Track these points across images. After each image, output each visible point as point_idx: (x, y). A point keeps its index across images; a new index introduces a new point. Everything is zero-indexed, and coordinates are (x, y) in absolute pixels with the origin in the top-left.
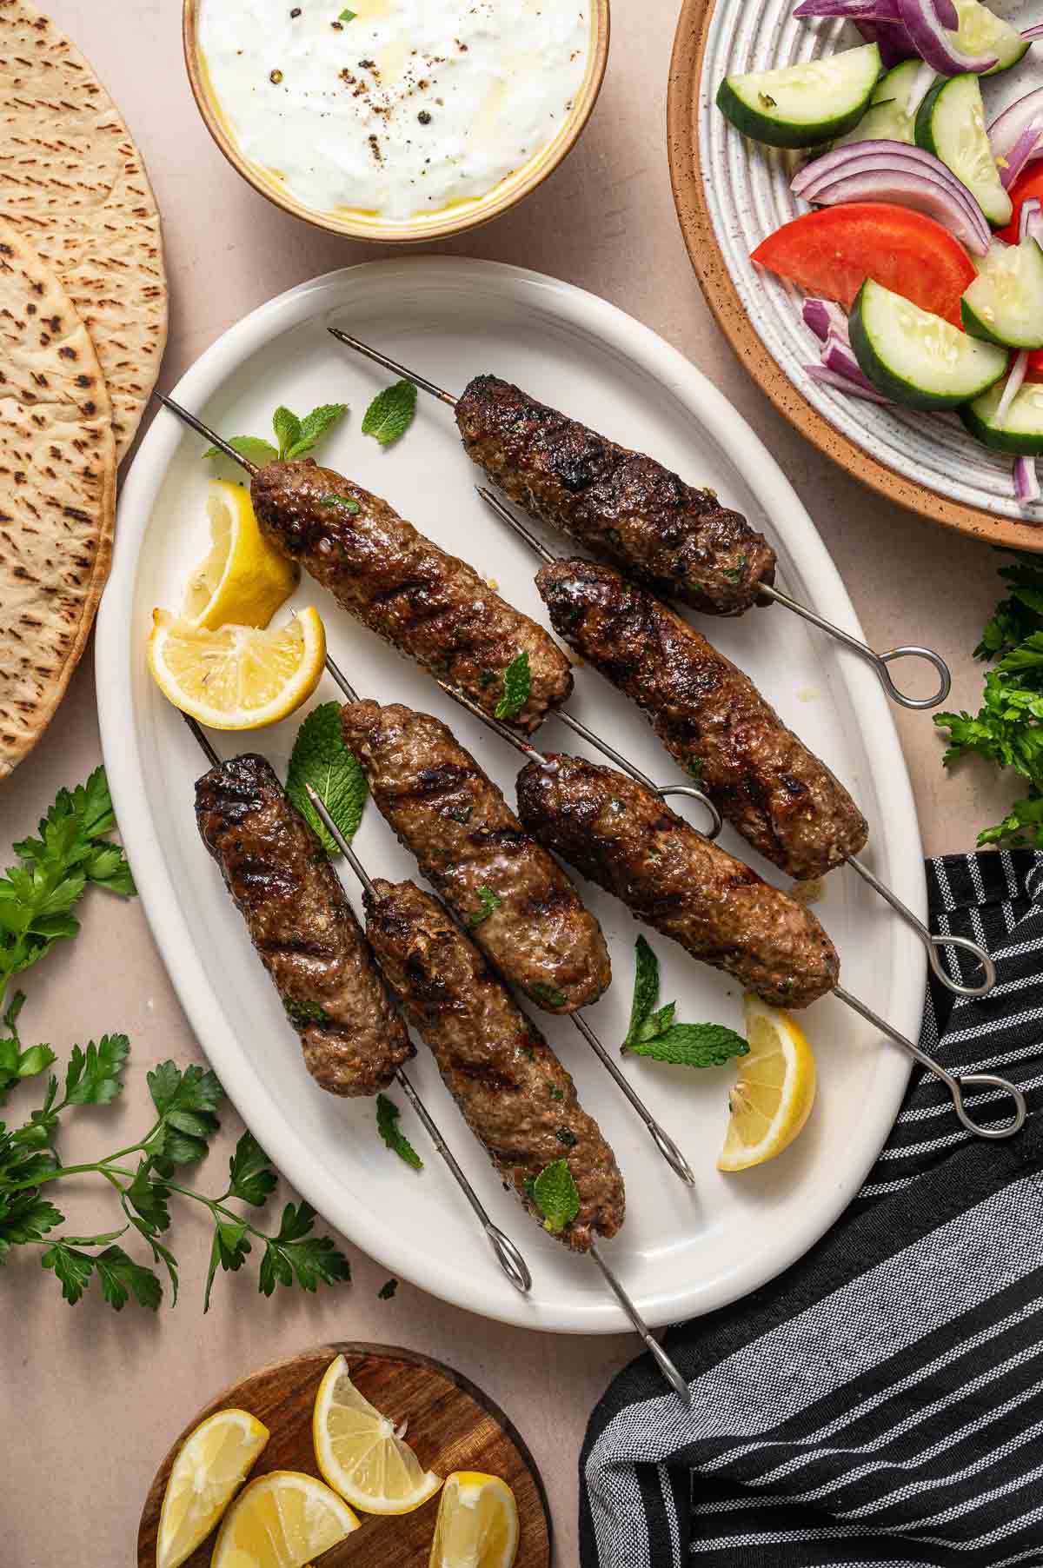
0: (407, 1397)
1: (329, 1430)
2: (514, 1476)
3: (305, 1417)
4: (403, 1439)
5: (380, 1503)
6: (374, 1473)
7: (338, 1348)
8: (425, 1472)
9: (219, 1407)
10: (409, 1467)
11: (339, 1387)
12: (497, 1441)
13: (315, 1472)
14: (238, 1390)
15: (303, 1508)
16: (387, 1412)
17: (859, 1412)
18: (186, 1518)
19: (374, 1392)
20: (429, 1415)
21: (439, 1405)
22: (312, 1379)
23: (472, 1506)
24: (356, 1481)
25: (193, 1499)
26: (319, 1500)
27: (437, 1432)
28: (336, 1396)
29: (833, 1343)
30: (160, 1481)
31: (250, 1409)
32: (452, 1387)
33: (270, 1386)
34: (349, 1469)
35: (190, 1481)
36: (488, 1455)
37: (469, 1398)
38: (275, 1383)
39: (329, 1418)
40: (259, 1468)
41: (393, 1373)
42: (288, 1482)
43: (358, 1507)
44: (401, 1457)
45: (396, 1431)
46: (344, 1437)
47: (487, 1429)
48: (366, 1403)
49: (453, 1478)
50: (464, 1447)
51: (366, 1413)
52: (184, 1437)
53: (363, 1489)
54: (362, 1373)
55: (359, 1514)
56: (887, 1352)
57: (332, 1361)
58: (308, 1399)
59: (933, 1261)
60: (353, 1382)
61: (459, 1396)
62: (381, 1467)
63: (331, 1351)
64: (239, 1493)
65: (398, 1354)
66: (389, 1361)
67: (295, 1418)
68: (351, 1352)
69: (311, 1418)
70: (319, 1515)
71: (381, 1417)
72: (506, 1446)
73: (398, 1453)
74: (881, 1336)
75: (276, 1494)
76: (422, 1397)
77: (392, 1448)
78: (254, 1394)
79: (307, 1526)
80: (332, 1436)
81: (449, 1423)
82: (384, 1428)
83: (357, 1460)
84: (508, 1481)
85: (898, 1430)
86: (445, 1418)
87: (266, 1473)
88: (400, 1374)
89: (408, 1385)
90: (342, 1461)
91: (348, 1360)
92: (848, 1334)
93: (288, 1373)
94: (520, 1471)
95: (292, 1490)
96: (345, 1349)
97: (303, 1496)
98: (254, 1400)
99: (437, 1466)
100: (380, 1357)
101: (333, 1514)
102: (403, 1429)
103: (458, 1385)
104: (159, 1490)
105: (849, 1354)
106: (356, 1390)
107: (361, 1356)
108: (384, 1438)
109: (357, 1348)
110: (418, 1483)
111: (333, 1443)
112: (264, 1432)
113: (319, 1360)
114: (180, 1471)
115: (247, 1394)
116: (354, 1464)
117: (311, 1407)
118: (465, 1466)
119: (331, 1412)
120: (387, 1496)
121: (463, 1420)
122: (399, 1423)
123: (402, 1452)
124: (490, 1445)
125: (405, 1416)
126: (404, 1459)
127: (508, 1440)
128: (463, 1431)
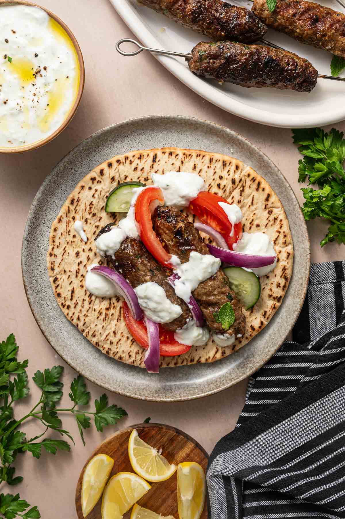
0: (159, 440)
1: (135, 455)
2: (202, 461)
3: (126, 453)
4: (161, 455)
5: (156, 478)
6: (153, 467)
7: (133, 427)
8: (171, 464)
9: (95, 454)
10: (165, 464)
11: (136, 440)
12: (194, 450)
13: (132, 471)
14: (101, 448)
15: (130, 484)
16: (154, 446)
17: (303, 457)
18: (90, 494)
19: (148, 440)
20: (168, 445)
21: (172, 441)
22: (126, 439)
23: (188, 474)
24: (147, 471)
25: (91, 487)
26: (136, 481)
27: (172, 450)
28: (135, 444)
29: (294, 433)
30: (79, 483)
31: (106, 453)
32: (175, 434)
33: (112, 444)
34: (144, 467)
35: (89, 481)
36: (192, 455)
37: (182, 436)
38: (113, 443)
39: (134, 451)
40: (113, 473)
41: (154, 432)
42: (123, 476)
43: (149, 480)
44: (161, 461)
45: (158, 452)
46: (140, 457)
47: (190, 446)
48: (146, 444)
49: (180, 465)
50: (183, 453)
51: (147, 447)
52: (85, 467)
53: (150, 474)
54: (143, 434)
55: (150, 483)
56: (313, 436)
57: (132, 432)
58: (125, 446)
59: (330, 404)
60: (141, 438)
61: (178, 436)
62: (155, 465)
63: (131, 428)
64: (107, 483)
65: (154, 425)
66: (152, 428)
67: (123, 453)
68: (138, 427)
69: (128, 453)
70: (136, 486)
71: (152, 448)
72: (197, 451)
73: (160, 459)
74: (311, 430)
75: (120, 481)
76: (165, 439)
77: (158, 459)
78: (107, 448)
79: (133, 490)
80: (136, 457)
81: (176, 447)
82: (154, 452)
83: (146, 465)
84: (200, 463)
85: (317, 464)
86: (174, 445)
87: (116, 474)
88: (156, 432)
89: (160, 435)
90: (141, 465)
91: (137, 430)
92: (300, 429)
93: (117, 438)
94: (204, 458)
95: (126, 479)
96: (136, 427)
97: (130, 480)
98: (107, 450)
99: (174, 461)
100: (148, 427)
101: (141, 485)
102: (161, 451)
103: (177, 432)
104: (79, 487)
105: (300, 437)
106: (142, 440)
107: (141, 428)
108: (154, 455)
109: (140, 426)
110: (169, 469)
111: (137, 460)
112: (112, 461)
113: (127, 432)
114: (86, 478)
115: (104, 448)
116: (145, 466)
117: (127, 449)
118: (184, 460)
119: (134, 449)
120: (159, 475)
121: (180, 444)
122: (159, 449)
123: (161, 459)
124: (191, 451)
125: (160, 446)
126: (162, 461)
127: (198, 448)
128: (182, 448)
